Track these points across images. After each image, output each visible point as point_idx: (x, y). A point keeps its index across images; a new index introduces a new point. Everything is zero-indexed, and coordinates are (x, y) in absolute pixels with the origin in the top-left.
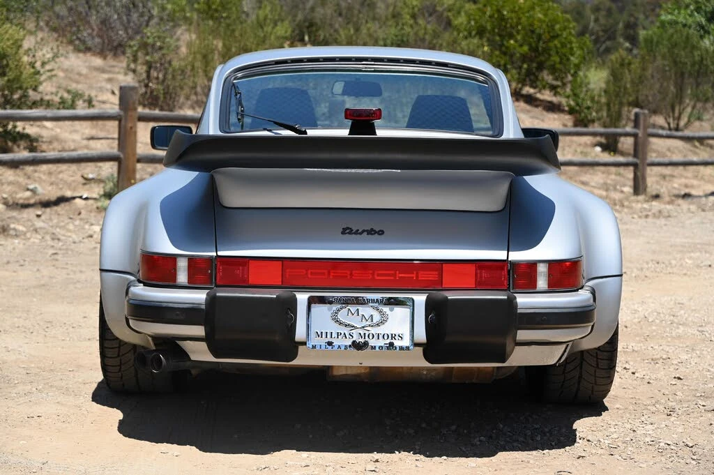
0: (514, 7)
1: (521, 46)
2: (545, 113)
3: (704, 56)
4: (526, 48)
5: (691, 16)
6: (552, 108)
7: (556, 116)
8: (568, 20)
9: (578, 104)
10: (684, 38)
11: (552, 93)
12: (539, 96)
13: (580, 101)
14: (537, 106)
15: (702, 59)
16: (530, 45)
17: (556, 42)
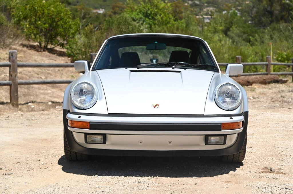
0: (41, 5)
1: (45, 24)
2: (58, 57)
3: (134, 28)
4: (47, 25)
5: (138, 14)
6: (61, 54)
7: (63, 58)
8: (67, 11)
9: (72, 52)
10: (124, 20)
11: (61, 47)
12: (56, 48)
13: (73, 50)
14: (54, 54)
15: (133, 29)
16: (49, 23)
17: (61, 22)
